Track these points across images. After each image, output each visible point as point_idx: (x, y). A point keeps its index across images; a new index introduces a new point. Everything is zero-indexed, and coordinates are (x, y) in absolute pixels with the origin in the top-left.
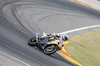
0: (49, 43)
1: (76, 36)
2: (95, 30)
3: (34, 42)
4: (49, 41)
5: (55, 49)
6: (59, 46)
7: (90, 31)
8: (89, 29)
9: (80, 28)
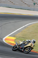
0: (25, 47)
1: (19, 33)
2: (28, 27)
3: (16, 48)
4: (25, 45)
5: (30, 49)
6: (32, 46)
7: (25, 28)
8: (25, 27)
9: (20, 28)
